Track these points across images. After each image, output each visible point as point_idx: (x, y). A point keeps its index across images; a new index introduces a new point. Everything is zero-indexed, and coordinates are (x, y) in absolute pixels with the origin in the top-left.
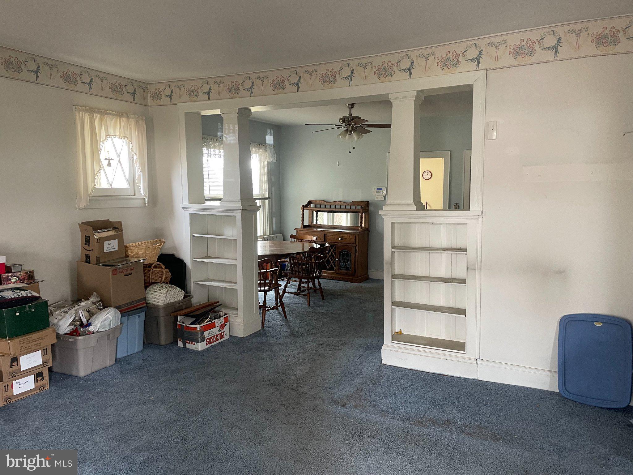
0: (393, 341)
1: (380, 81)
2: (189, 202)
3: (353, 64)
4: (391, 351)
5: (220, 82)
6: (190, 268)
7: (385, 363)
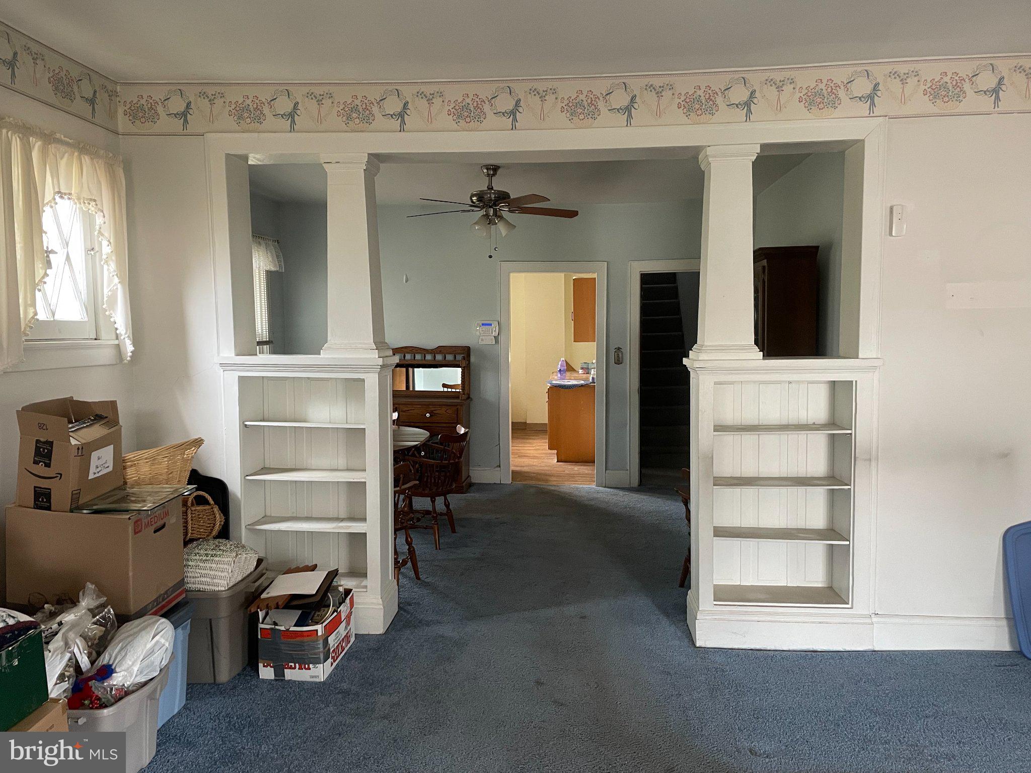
0: (715, 603)
1: (689, 121)
2: (235, 352)
3: (636, 85)
4: (716, 621)
5: (323, 95)
6: (240, 497)
7: (703, 646)
